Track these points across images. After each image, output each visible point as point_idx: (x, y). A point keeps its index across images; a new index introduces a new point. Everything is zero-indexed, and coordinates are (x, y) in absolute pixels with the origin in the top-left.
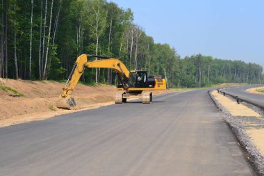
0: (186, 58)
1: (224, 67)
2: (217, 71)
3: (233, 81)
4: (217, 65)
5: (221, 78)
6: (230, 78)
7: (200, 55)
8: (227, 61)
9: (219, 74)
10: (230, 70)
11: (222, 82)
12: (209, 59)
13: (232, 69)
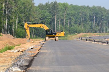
0: (39, 6)
1: (81, 14)
2: (73, 19)
3: (92, 30)
4: (73, 12)
5: (77, 27)
6: (88, 27)
7: (56, 3)
8: (84, 7)
9: (76, 23)
10: (88, 18)
11: (79, 32)
12: (65, 6)
13: (90, 17)
